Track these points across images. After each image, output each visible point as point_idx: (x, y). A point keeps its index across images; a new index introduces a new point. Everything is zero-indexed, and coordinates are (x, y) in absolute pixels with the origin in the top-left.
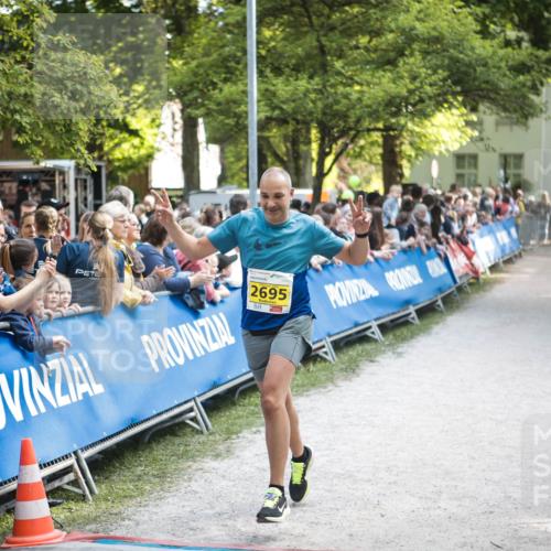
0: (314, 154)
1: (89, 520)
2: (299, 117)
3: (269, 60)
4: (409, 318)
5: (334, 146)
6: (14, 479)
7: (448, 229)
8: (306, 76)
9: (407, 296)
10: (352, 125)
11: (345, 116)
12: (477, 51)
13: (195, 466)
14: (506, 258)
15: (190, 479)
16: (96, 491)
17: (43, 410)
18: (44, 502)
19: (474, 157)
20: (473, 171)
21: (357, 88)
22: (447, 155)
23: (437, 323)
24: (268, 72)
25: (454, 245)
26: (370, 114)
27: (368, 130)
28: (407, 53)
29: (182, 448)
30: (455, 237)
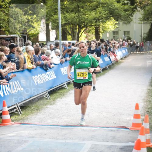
0: (77, 32)
1: (20, 120)
2: (73, 23)
3: (65, 9)
5: (82, 30)
6: (2, 110)
8: (74, 13)
10: (85, 25)
12: (116, 6)
13: (46, 107)
14: (125, 56)
15: (44, 110)
16: (22, 113)
17: (8, 94)
18: (9, 116)
19: (117, 32)
20: (117, 35)
21: (87, 16)
22: (111, 31)
23: (107, 72)
24: (65, 12)
25: (111, 53)
26: (90, 22)
27: (90, 26)
28: (98, 7)
29: (43, 103)
30: (111, 51)
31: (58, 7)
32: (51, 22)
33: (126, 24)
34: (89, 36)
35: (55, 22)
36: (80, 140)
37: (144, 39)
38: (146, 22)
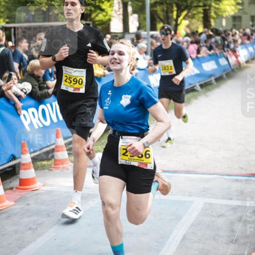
4: (212, 82)
5: (182, 13)
6: (54, 144)
9: (211, 73)
10: (189, 4)
18: (66, 153)
20: (239, 23)
22: (229, 17)
25: (230, 52)
27: (196, 7)
30: (231, 50)
34: (192, 24)
36: (184, 195)
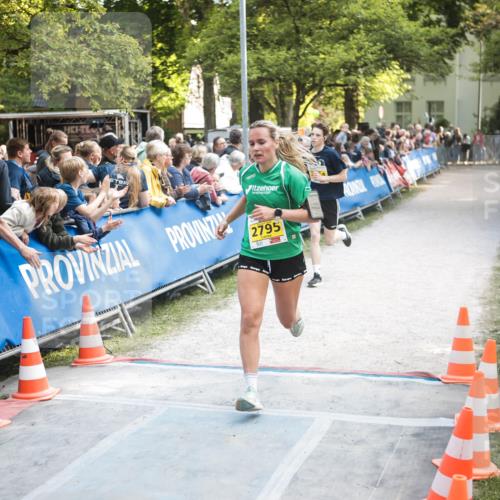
0: (294, 102)
1: (129, 349)
2: (281, 77)
3: (260, 37)
4: (357, 216)
5: (306, 97)
7: (386, 154)
8: (285, 48)
9: (355, 201)
10: (317, 82)
11: (313, 75)
12: (405, 29)
13: (202, 314)
14: (429, 174)
15: (198, 322)
16: (135, 330)
17: (98, 277)
18: (98, 337)
19: (408, 105)
20: (408, 113)
21: (322, 56)
22: (390, 102)
23: (377, 219)
24: (259, 46)
25: (391, 165)
26: (330, 74)
27: (330, 85)
28: (355, 31)
29: (194, 303)
30: (391, 159)
31: (239, 30)
32: (220, 74)
33: (433, 80)
34: (327, 114)
35: (232, 72)
36: (298, 409)
37: (484, 124)
38: (492, 76)
